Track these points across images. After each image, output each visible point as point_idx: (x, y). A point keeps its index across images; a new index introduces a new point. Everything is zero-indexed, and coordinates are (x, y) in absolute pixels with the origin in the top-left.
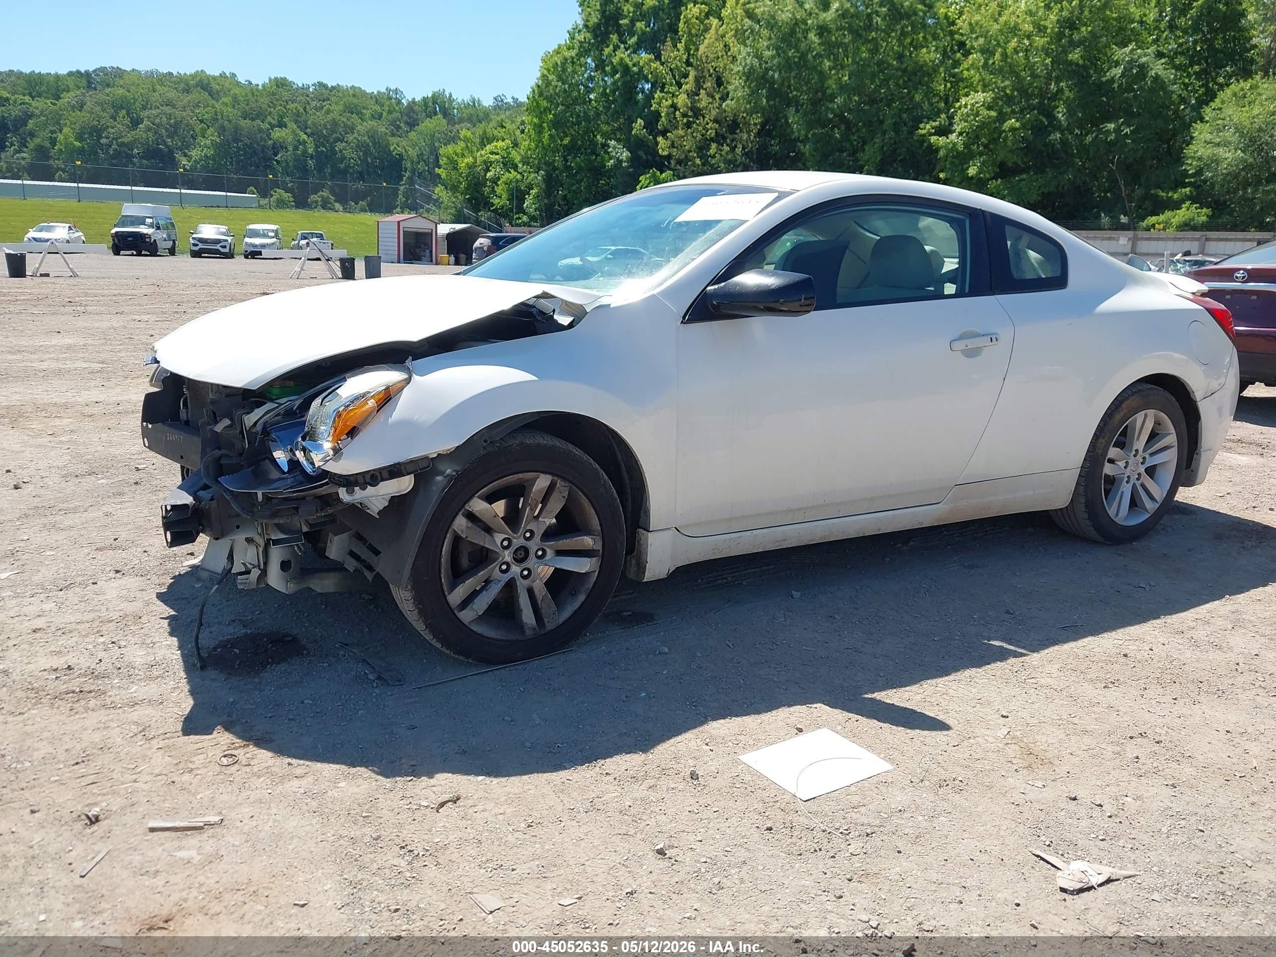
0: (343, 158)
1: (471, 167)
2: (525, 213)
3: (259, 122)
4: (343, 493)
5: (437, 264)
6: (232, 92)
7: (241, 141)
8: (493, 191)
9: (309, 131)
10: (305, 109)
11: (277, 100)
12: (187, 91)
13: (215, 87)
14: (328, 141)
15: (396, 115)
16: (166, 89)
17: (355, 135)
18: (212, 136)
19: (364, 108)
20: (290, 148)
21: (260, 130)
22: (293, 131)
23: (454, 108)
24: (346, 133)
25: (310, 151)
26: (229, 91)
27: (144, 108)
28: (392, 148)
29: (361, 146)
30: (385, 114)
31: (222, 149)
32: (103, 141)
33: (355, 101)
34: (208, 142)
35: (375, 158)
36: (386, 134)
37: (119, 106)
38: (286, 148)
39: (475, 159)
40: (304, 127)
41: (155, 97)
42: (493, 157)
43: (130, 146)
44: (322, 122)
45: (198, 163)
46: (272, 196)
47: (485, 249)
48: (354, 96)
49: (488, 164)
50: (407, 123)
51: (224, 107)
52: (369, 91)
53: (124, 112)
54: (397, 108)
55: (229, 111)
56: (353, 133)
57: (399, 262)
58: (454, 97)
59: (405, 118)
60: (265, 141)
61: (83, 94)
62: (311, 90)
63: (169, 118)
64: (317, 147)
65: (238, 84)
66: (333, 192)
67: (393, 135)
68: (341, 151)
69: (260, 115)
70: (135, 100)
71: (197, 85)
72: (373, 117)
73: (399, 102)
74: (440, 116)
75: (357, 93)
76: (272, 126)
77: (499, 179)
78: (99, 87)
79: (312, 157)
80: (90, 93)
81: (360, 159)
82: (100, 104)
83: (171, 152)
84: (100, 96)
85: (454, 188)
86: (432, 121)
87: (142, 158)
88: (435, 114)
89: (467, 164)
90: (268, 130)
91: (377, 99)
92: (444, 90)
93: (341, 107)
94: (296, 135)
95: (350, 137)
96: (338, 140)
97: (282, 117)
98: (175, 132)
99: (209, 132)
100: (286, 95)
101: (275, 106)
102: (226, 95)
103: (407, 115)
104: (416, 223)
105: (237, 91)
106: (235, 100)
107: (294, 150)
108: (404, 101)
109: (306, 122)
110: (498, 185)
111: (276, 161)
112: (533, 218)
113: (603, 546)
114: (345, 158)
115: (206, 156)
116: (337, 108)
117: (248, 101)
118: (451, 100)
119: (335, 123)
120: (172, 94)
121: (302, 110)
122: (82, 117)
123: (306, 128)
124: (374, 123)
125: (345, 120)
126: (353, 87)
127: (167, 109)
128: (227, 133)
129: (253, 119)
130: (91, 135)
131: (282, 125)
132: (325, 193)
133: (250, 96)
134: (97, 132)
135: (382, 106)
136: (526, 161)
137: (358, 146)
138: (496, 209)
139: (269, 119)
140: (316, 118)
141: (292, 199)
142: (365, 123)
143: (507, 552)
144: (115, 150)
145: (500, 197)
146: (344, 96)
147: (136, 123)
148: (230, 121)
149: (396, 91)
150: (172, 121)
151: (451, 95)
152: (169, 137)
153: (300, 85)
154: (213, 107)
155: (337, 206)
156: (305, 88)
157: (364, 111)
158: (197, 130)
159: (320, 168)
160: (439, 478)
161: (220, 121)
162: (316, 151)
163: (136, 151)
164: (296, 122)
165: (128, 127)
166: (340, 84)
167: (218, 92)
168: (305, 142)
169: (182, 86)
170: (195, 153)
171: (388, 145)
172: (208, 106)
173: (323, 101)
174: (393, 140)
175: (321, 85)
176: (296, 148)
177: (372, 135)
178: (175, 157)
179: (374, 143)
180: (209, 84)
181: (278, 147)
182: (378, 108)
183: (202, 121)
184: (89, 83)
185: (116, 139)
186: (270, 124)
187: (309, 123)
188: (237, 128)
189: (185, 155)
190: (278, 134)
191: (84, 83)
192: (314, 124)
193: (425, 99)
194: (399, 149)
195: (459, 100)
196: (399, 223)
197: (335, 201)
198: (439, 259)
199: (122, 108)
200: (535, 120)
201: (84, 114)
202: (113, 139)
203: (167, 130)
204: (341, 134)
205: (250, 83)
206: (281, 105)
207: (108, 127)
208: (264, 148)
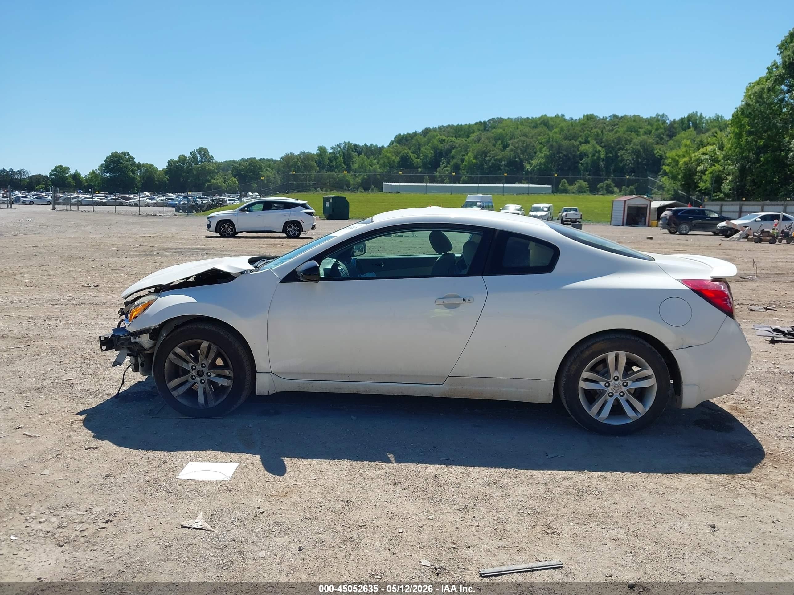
0: (622, 160)
1: (686, 164)
2: (722, 192)
3: (573, 141)
4: (132, 339)
5: (648, 226)
6: (560, 125)
7: (562, 153)
8: (701, 179)
9: (603, 144)
10: (602, 132)
11: (586, 128)
12: (536, 127)
13: (551, 123)
14: (614, 150)
15: (661, 131)
16: (524, 127)
17: (632, 145)
18: (546, 151)
19: (640, 128)
20: (590, 156)
21: (574, 146)
22: (593, 145)
23: (703, 123)
24: (626, 145)
25: (602, 156)
26: (559, 124)
27: (511, 139)
28: (655, 152)
29: (636, 153)
30: (653, 131)
31: (550, 159)
32: (487, 158)
33: (634, 124)
34: (543, 155)
35: (644, 159)
36: (652, 143)
37: (499, 138)
38: (588, 155)
39: (691, 158)
40: (600, 142)
41: (518, 132)
42: (703, 157)
43: (500, 160)
44: (612, 139)
45: (536, 167)
46: (575, 184)
47: (668, 218)
48: (634, 121)
49: (699, 162)
50: (668, 135)
51: (555, 134)
52: (645, 117)
53: (500, 142)
54: (662, 126)
55: (558, 136)
56: (630, 144)
57: (623, 225)
58: (704, 116)
59: (668, 132)
60: (575, 152)
61: (481, 134)
62: (608, 120)
63: (523, 142)
64: (607, 154)
65: (565, 120)
66: (613, 180)
67: (657, 143)
68: (621, 156)
69: (575, 137)
70: (507, 135)
71: (541, 123)
72: (645, 133)
73: (664, 122)
74: (692, 129)
75: (637, 119)
76: (581, 143)
77: (706, 170)
78: (490, 129)
79: (603, 160)
80: (484, 133)
81: (633, 159)
82: (488, 138)
83: (522, 162)
84: (490, 134)
85: (674, 178)
86: (685, 132)
87: (506, 166)
88: (689, 127)
89: (685, 162)
90: (579, 145)
91: (649, 121)
92: (697, 112)
93: (625, 129)
94: (595, 148)
95: (628, 147)
96: (620, 149)
97: (587, 137)
98: (526, 151)
99: (544, 149)
100: (591, 124)
101: (584, 131)
102: (557, 127)
103: (669, 130)
104: (636, 200)
105: (563, 124)
106: (562, 129)
107: (592, 156)
108: (668, 121)
109: (601, 139)
110: (705, 175)
111: (581, 163)
112: (727, 195)
113: (234, 375)
114: (624, 160)
115: (540, 163)
116: (622, 130)
117: (569, 129)
118: (701, 117)
119: (619, 139)
120: (527, 129)
121: (600, 132)
122: (478, 147)
123: (601, 143)
124: (645, 137)
125: (626, 136)
126: (634, 116)
127: (523, 138)
128: (554, 149)
129: (570, 140)
130: (482, 156)
131: (587, 142)
132: (609, 182)
133: (570, 126)
134: (485, 154)
135: (652, 125)
136: (726, 157)
137: (633, 152)
138: (701, 190)
139: (580, 139)
140: (610, 137)
141: (587, 186)
142: (639, 138)
143: (194, 371)
144: (493, 163)
145: (705, 182)
146: (628, 122)
147: (505, 147)
148: (556, 142)
149: (663, 116)
150: (525, 145)
151: (701, 115)
152: (521, 154)
153: (601, 117)
154: (548, 135)
155: (616, 189)
156: (604, 119)
157: (640, 130)
158: (538, 148)
159: (607, 166)
160: (162, 337)
161: (551, 143)
162: (606, 156)
163: (503, 163)
164: (596, 139)
165: (501, 150)
166: (627, 114)
167: (552, 126)
168: (599, 151)
169: (533, 125)
170: (534, 162)
171: (653, 150)
172: (546, 134)
173: (614, 126)
174: (657, 147)
175: (615, 116)
176: (594, 155)
177: (643, 144)
178: (524, 165)
179: (644, 150)
180: (548, 122)
181: (583, 155)
182: (649, 127)
183: (541, 143)
184: (485, 127)
185: (494, 157)
186: (580, 142)
187: (604, 139)
188: (560, 146)
189: (530, 163)
190: (584, 148)
191: (482, 128)
192: (607, 140)
193: (682, 120)
194: (660, 152)
195: (707, 118)
196: (625, 201)
197: (615, 186)
198: (650, 223)
199: (499, 139)
200: (736, 130)
201: (479, 144)
202: (493, 157)
203: (521, 150)
204: (623, 145)
205: (572, 119)
206: (588, 130)
207: (490, 151)
208: (574, 156)
